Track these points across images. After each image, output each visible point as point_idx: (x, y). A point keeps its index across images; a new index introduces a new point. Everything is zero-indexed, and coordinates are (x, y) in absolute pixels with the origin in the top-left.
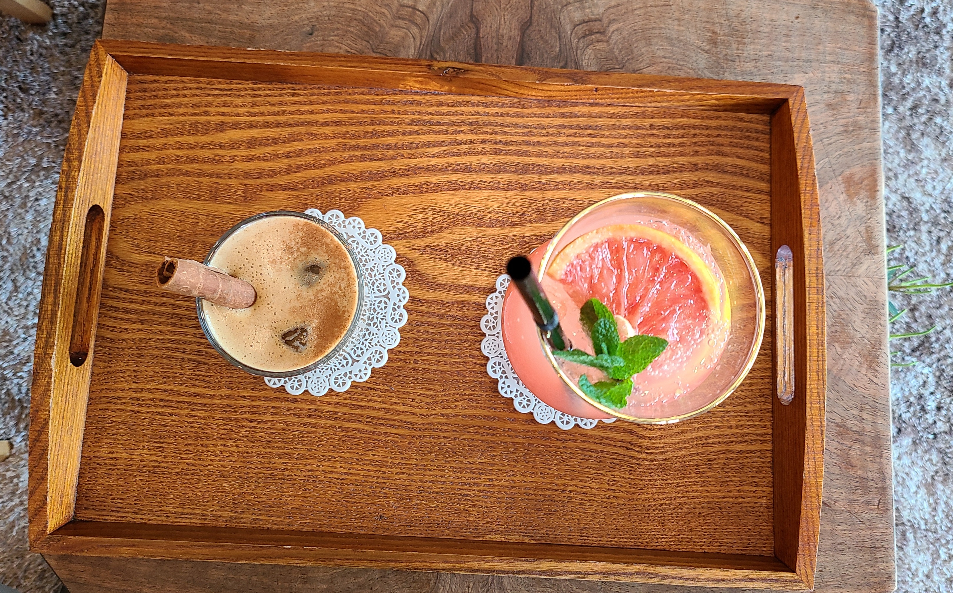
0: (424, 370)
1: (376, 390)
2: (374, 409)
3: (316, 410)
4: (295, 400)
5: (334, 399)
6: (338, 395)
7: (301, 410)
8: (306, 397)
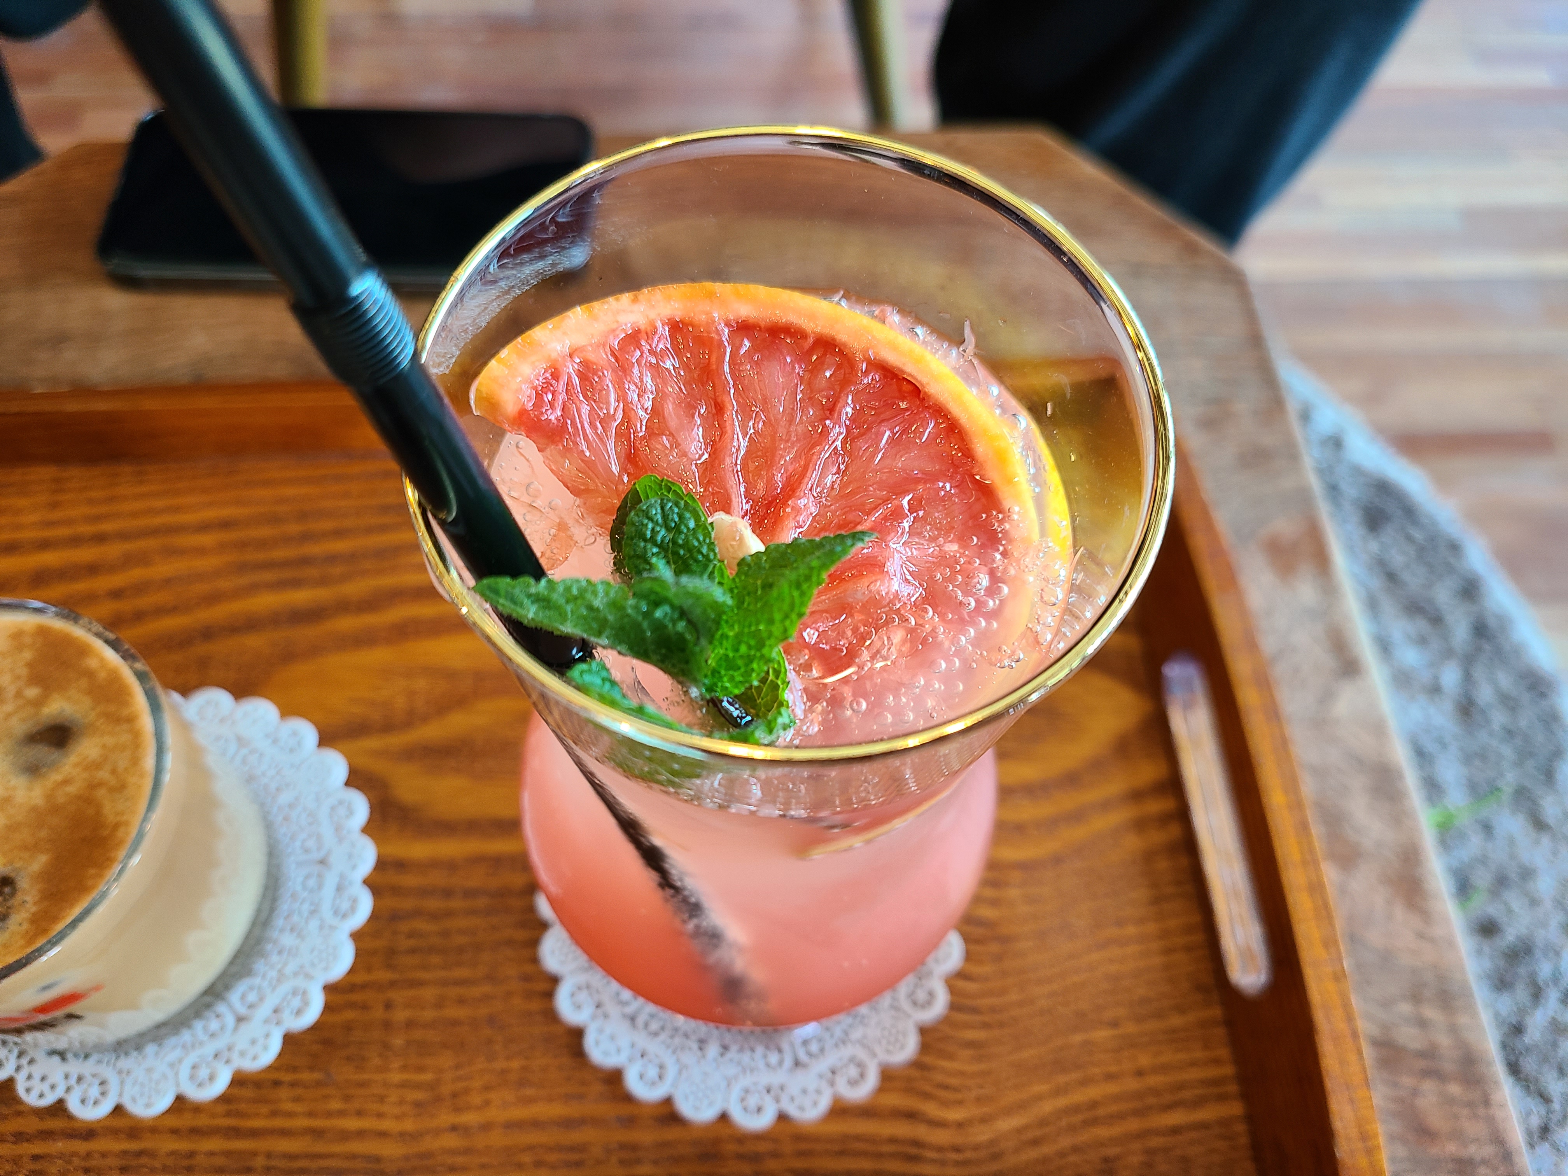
0: (410, 1024)
1: (293, 1085)
2: (284, 1133)
3: (140, 1153)
4: (89, 1132)
5: (185, 1121)
6: (197, 1108)
7: (104, 1155)
8: (118, 1123)
